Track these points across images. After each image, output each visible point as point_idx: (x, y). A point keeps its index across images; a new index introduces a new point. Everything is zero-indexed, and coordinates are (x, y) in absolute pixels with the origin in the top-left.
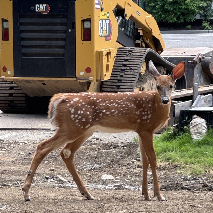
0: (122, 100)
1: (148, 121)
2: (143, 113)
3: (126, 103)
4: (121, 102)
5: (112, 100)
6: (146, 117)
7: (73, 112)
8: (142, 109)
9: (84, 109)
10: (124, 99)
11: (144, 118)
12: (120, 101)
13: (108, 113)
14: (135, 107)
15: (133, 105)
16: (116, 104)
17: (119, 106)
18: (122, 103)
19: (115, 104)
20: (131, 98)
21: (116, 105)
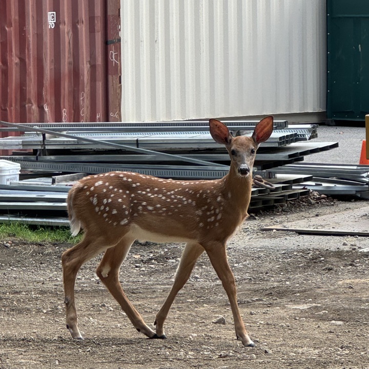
0: (172, 192)
1: (217, 224)
2: (208, 213)
3: (179, 197)
4: (171, 194)
5: (156, 189)
6: (213, 219)
7: (96, 204)
8: (206, 207)
9: (112, 195)
10: (176, 190)
11: (209, 220)
12: (169, 193)
13: (150, 208)
14: (194, 203)
15: (190, 201)
16: (164, 196)
17: (169, 200)
18: (173, 196)
19: (160, 196)
20: (187, 190)
21: (164, 198)
